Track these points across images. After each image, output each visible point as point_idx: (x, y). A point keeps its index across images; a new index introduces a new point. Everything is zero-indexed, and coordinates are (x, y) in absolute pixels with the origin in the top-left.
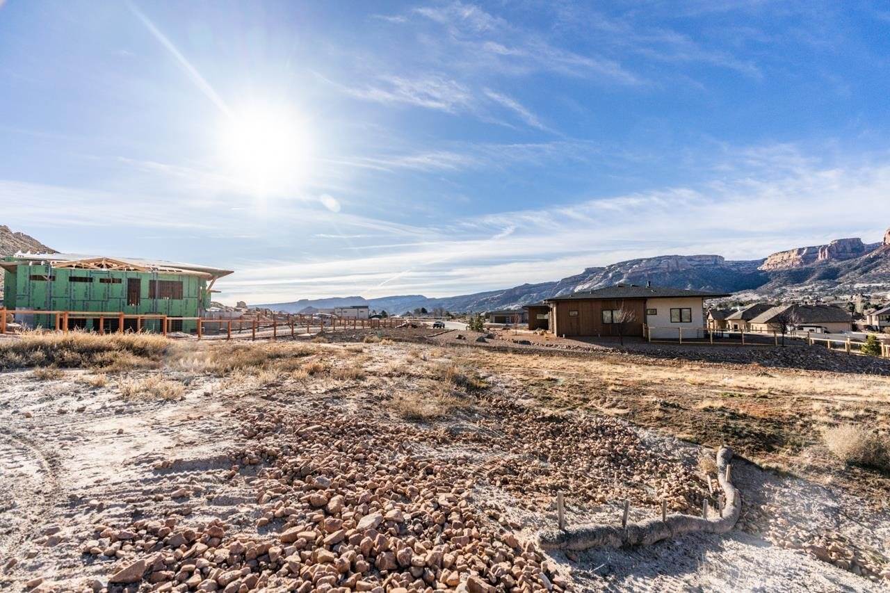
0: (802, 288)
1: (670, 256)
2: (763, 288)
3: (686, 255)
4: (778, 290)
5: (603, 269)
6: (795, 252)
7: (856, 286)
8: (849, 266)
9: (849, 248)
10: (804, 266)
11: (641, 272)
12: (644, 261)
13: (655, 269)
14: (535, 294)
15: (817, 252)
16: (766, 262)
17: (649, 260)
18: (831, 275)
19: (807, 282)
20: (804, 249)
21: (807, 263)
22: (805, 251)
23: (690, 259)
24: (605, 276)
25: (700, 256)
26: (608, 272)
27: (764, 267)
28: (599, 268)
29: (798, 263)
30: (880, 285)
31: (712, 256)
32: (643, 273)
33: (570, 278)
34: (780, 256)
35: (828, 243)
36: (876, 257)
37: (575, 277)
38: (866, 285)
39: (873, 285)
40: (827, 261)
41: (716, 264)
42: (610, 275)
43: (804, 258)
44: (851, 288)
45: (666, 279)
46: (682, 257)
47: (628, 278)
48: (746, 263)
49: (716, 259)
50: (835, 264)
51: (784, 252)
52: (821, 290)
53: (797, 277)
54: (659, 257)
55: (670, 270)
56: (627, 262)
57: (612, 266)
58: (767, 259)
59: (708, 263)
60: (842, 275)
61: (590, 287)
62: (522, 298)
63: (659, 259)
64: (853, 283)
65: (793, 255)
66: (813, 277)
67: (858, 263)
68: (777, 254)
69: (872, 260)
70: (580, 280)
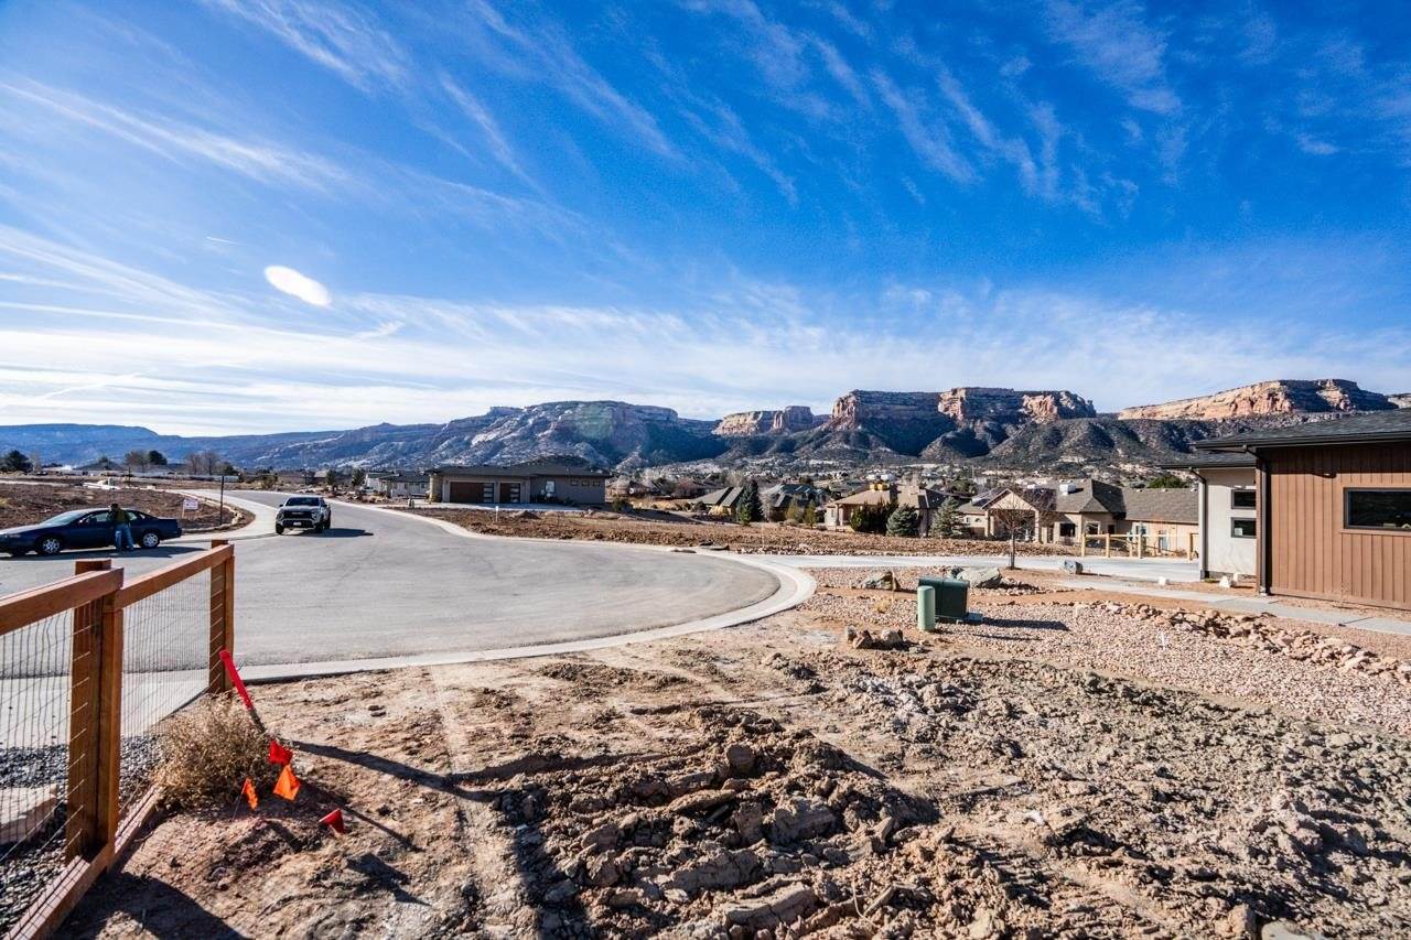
0: (763, 461)
1: (615, 403)
2: (722, 458)
3: (635, 404)
4: (738, 462)
5: (518, 411)
6: (752, 416)
7: (812, 462)
8: (805, 438)
9: (800, 417)
10: (761, 435)
11: (578, 422)
12: (580, 406)
13: (596, 419)
14: (401, 443)
15: (772, 418)
16: (721, 425)
17: (588, 404)
18: (788, 447)
19: (767, 453)
20: (759, 412)
21: (763, 432)
22: (761, 416)
23: (640, 409)
24: (522, 423)
25: (650, 408)
26: (526, 417)
27: (718, 431)
29: (753, 429)
30: (831, 463)
32: (582, 423)
33: (464, 420)
34: (735, 418)
35: (783, 410)
36: (827, 431)
37: (473, 420)
38: (820, 462)
39: (825, 462)
40: (782, 431)
43: (759, 424)
44: (808, 465)
45: (609, 435)
48: (700, 423)
49: (670, 413)
50: (790, 435)
51: (740, 414)
52: (780, 465)
53: (757, 446)
55: (615, 422)
56: (556, 404)
57: (533, 407)
58: (721, 421)
59: (659, 418)
60: (798, 448)
61: (496, 438)
62: (376, 449)
64: (808, 459)
65: (750, 419)
66: (772, 449)
67: (811, 436)
68: (733, 416)
69: (822, 434)
70: (482, 426)
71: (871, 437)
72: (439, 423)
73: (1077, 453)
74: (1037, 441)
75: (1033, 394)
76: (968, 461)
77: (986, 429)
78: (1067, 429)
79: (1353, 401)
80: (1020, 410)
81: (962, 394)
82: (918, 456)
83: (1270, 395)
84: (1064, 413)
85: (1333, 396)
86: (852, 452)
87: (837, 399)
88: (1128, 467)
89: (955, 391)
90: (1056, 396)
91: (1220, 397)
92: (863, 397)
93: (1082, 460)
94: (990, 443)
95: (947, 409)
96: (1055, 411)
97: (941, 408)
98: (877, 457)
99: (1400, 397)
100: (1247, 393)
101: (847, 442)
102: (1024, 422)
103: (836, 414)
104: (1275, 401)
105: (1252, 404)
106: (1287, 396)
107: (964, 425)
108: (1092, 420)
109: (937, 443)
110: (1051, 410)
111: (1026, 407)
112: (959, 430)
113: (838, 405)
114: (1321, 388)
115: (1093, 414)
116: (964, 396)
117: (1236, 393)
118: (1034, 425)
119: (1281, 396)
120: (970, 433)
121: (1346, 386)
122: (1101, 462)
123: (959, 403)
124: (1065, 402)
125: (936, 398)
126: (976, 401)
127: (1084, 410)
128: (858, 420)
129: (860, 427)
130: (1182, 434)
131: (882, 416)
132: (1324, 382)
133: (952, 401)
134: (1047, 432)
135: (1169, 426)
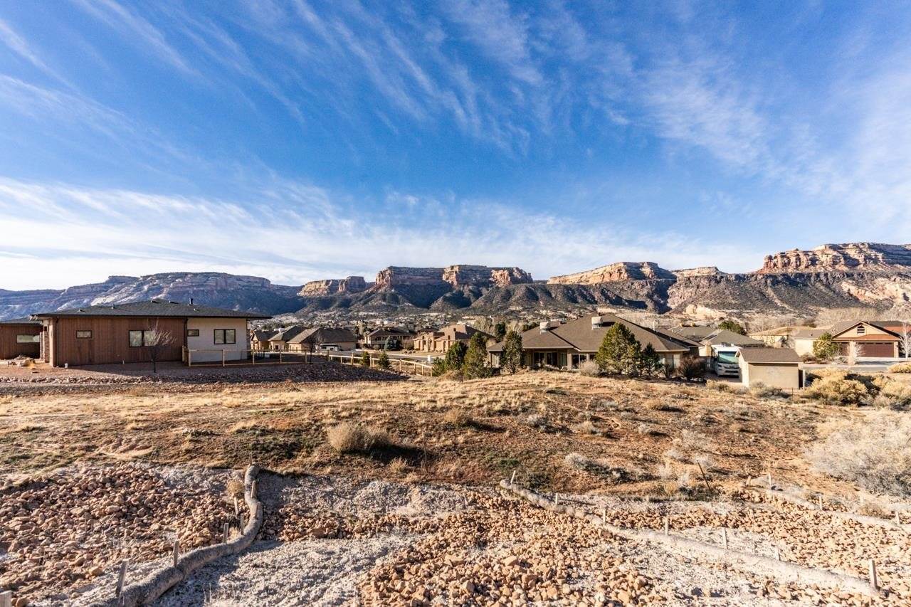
0: (328, 314)
1: (219, 274)
2: (300, 312)
3: (235, 274)
4: (311, 315)
5: (135, 279)
6: (324, 283)
7: (361, 314)
8: (357, 298)
9: (357, 284)
10: (329, 295)
11: (186, 287)
12: (189, 276)
13: (202, 285)
14: (17, 306)
15: (338, 285)
16: (304, 289)
17: (195, 275)
18: (346, 304)
19: (331, 309)
20: (330, 281)
21: (332, 293)
22: (331, 283)
23: (239, 278)
24: (138, 289)
25: (248, 277)
26: (142, 284)
27: (302, 294)
28: (129, 277)
29: (326, 292)
30: (373, 314)
31: (260, 278)
32: (188, 289)
33: (82, 287)
34: (313, 285)
35: (345, 278)
36: (372, 293)
37: (92, 286)
38: (366, 313)
39: (370, 313)
40: (345, 293)
41: (263, 286)
42: (146, 288)
43: (330, 288)
44: (358, 315)
45: (214, 298)
46: (231, 276)
47: (169, 293)
48: (288, 288)
49: (264, 281)
50: (349, 296)
51: (316, 282)
52: (340, 316)
53: (324, 304)
54: (206, 273)
55: (219, 288)
56: (168, 274)
57: (148, 276)
58: (304, 286)
59: (255, 285)
60: (353, 305)
61: (115, 300)
63: (207, 275)
64: (358, 311)
65: (323, 285)
66: (335, 305)
67: (361, 296)
68: (311, 283)
69: (369, 295)
70: (101, 291)
71: (400, 297)
72: (57, 289)
73: (518, 304)
74: (497, 298)
75: (497, 269)
76: (458, 310)
77: (470, 291)
78: (514, 290)
79: (655, 274)
80: (491, 279)
81: (456, 269)
82: (428, 308)
83: (619, 270)
84: (515, 281)
85: (647, 271)
86: (387, 306)
87: (378, 272)
88: (544, 312)
89: (452, 267)
90: (511, 271)
91: (596, 271)
92: (395, 271)
93: (521, 308)
94: (472, 299)
95: (447, 279)
96: (509, 279)
97: (444, 278)
98: (403, 310)
99: (677, 271)
100: (609, 269)
101: (384, 300)
102: (492, 286)
103: (378, 282)
104: (621, 273)
105: (611, 275)
106: (627, 271)
107: (457, 288)
108: (528, 285)
109: (440, 300)
110: (507, 279)
111: (493, 277)
112: (454, 292)
113: (379, 276)
114: (642, 267)
115: (531, 281)
116: (458, 270)
117: (604, 269)
118: (498, 288)
119: (623, 271)
120: (461, 293)
121: (653, 266)
122: (529, 309)
123: (455, 275)
124: (516, 274)
125: (442, 271)
126: (465, 273)
127: (526, 278)
128: (392, 286)
129: (393, 291)
130: (574, 293)
131: (408, 283)
132: (643, 264)
133: (450, 274)
134: (503, 292)
135: (568, 288)
